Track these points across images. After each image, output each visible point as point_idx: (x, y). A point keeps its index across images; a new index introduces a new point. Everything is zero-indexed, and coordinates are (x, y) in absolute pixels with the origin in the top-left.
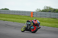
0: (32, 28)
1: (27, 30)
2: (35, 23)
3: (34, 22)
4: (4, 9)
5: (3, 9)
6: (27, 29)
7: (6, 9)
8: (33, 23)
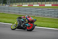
0: (27, 25)
1: (20, 27)
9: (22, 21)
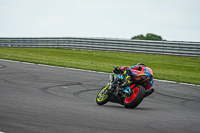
2: (136, 76)
3: (135, 72)
4: (145, 35)
5: (141, 37)
6: (113, 97)
7: (151, 37)
8: (132, 76)
9: (120, 80)
